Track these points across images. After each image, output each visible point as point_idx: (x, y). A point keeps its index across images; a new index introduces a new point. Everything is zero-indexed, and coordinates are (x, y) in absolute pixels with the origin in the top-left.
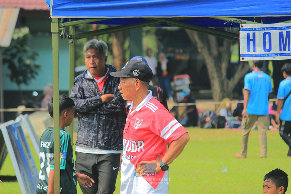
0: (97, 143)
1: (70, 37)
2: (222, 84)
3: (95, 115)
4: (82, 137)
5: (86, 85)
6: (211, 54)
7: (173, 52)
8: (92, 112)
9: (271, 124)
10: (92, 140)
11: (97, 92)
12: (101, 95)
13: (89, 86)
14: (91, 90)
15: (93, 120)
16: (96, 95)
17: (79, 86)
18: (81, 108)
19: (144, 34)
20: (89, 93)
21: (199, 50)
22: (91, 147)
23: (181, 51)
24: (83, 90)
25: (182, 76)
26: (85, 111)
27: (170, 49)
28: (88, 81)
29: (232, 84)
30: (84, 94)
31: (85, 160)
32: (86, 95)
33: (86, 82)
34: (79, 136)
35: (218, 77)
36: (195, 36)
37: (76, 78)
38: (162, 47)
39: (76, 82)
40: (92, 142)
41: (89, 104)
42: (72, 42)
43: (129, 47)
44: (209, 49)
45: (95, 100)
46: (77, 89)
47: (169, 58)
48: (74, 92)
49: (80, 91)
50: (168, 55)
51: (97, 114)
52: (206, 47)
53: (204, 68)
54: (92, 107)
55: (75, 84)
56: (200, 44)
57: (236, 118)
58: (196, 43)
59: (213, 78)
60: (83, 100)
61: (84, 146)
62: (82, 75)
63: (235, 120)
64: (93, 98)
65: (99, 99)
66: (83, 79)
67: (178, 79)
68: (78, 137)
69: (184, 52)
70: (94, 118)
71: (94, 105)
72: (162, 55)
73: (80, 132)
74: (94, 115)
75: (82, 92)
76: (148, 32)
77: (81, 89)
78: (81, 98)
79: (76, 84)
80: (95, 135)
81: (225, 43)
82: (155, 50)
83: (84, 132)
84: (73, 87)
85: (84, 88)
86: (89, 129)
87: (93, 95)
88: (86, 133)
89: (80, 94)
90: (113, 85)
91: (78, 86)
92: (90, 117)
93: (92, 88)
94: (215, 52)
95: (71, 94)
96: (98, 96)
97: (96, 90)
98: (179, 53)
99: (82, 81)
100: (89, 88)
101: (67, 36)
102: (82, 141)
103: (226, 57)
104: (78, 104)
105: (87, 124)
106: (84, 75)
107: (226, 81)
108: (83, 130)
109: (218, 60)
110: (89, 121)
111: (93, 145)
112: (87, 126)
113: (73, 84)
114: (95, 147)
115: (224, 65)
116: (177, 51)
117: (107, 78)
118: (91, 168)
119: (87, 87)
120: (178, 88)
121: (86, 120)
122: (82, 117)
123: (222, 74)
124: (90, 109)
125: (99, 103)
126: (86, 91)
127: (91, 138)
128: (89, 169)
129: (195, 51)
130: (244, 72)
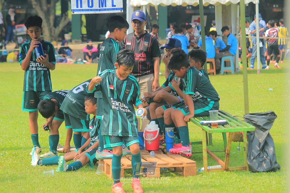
2: (50, 30)
6: (42, 9)
7: (14, 7)
9: (85, 59)
21: (34, 6)
23: (20, 7)
25: (21, 25)
27: (12, 6)
29: (58, 30)
35: (48, 26)
38: (5, 4)
44: (41, 6)
52: (39, 5)
56: (34, 2)
57: (61, 55)
58: (31, 1)
59: (44, 26)
63: (60, 57)
67: (18, 27)
69: (22, 8)
81: (52, 2)
94: (45, 8)
98: (19, 9)
103: (53, 11)
107: (54, 28)
109: (47, 13)
115: (52, 18)
116: (17, 7)
120: (18, 34)
123: (50, 24)
129: (30, 7)
130: (66, 22)
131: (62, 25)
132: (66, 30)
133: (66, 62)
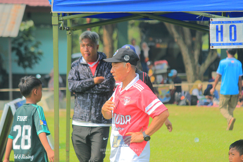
0: (90, 118)
1: (68, 29)
2: (195, 68)
3: (89, 94)
4: (77, 112)
5: (81, 69)
6: (185, 43)
7: (154, 41)
8: (86, 92)
10: (86, 115)
11: (90, 75)
12: (93, 77)
13: (84, 70)
14: (85, 73)
15: (87, 98)
16: (89, 78)
17: (76, 70)
18: (77, 88)
19: (129, 27)
20: (84, 76)
21: (176, 40)
22: (85, 121)
23: (161, 41)
24: (78, 74)
25: (161, 62)
26: (80, 91)
27: (151, 39)
28: (82, 66)
29: (203, 68)
30: (79, 77)
31: (80, 132)
32: (81, 78)
33: (81, 67)
34: (76, 112)
35: (192, 62)
36: (172, 28)
37: (73, 63)
38: (144, 37)
39: (73, 66)
40: (86, 117)
41: (83, 85)
42: (70, 33)
43: (117, 37)
44: (184, 39)
45: (89, 82)
46: (74, 72)
47: (150, 47)
48: (71, 75)
49: (77, 74)
50: (150, 44)
51: (90, 93)
52: (181, 38)
53: (180, 55)
54: (86, 88)
55: (71, 68)
56: (176, 35)
57: (207, 97)
58: (173, 34)
59: (187, 64)
60: (78, 82)
61: (79, 120)
62: (78, 61)
63: (206, 99)
64: (87, 80)
65: (92, 81)
66: (79, 64)
67: (158, 64)
68: (74, 112)
69: (163, 42)
70: (87, 97)
71: (88, 86)
72: (145, 44)
73: (76, 109)
74: (87, 94)
75: (78, 75)
76: (133, 25)
77: (77, 73)
78: (77, 80)
79: (73, 68)
80: (89, 111)
81: (197, 34)
82: (139, 40)
83: (79, 109)
84: (71, 71)
85: (79, 71)
86: (83, 106)
87: (87, 78)
88: (81, 109)
89: (77, 76)
90: (103, 69)
91: (74, 70)
92: (85, 96)
93: (86, 71)
94: (189, 42)
95: (69, 76)
96: (91, 78)
97: (90, 74)
98: (159, 43)
99: (78, 66)
100: (84, 71)
101: (66, 28)
102: (78, 116)
103: (198, 45)
104: (74, 85)
105: (82, 102)
106: (80, 61)
107: (198, 66)
108: (79, 107)
109: (191, 48)
110: (84, 99)
111: (87, 120)
112: (82, 104)
113: (70, 68)
114: (88, 121)
115: (196, 53)
116: (157, 41)
117: (99, 63)
118: (85, 138)
119: (82, 70)
120: (157, 72)
121: (81, 98)
122: (78, 96)
123: (194, 60)
124: (84, 89)
125: (92, 84)
126: (82, 74)
127: (85, 113)
128: (84, 140)
129: (172, 40)
130: (214, 58)
131: (207, 62)
132: (213, 67)
133: (212, 105)
